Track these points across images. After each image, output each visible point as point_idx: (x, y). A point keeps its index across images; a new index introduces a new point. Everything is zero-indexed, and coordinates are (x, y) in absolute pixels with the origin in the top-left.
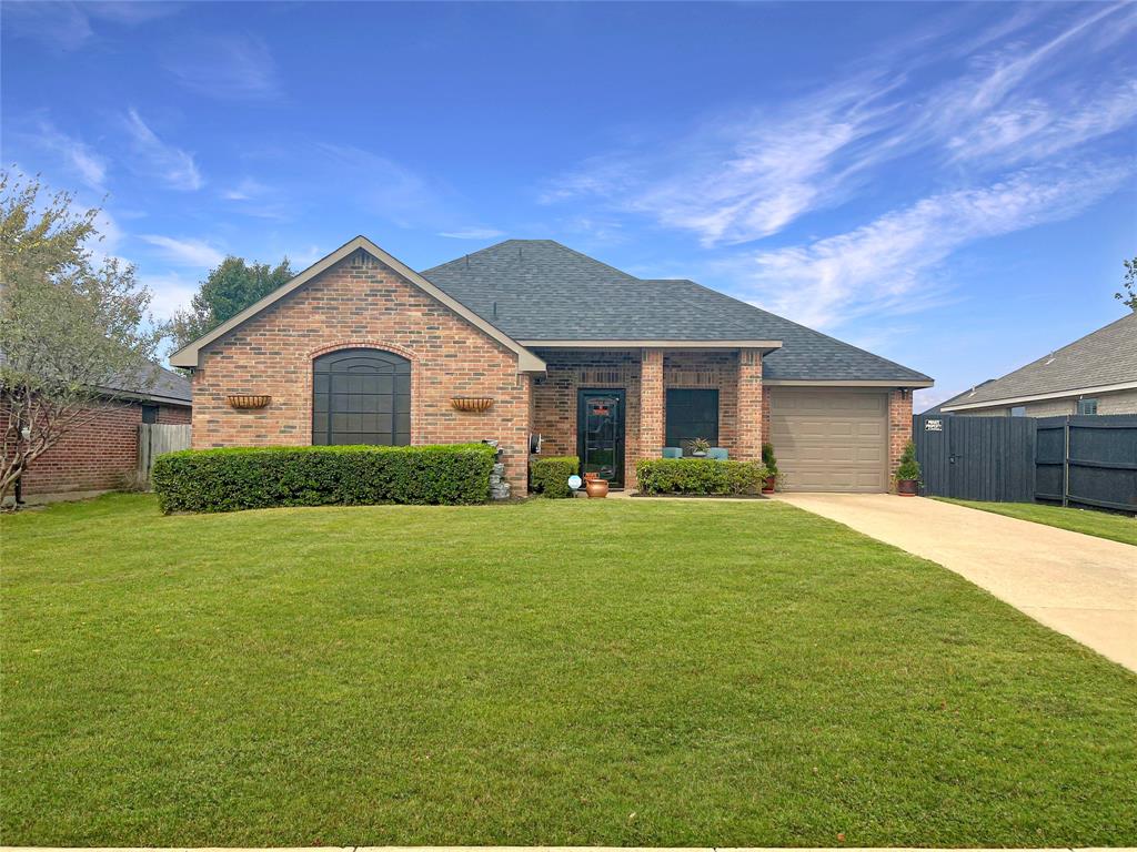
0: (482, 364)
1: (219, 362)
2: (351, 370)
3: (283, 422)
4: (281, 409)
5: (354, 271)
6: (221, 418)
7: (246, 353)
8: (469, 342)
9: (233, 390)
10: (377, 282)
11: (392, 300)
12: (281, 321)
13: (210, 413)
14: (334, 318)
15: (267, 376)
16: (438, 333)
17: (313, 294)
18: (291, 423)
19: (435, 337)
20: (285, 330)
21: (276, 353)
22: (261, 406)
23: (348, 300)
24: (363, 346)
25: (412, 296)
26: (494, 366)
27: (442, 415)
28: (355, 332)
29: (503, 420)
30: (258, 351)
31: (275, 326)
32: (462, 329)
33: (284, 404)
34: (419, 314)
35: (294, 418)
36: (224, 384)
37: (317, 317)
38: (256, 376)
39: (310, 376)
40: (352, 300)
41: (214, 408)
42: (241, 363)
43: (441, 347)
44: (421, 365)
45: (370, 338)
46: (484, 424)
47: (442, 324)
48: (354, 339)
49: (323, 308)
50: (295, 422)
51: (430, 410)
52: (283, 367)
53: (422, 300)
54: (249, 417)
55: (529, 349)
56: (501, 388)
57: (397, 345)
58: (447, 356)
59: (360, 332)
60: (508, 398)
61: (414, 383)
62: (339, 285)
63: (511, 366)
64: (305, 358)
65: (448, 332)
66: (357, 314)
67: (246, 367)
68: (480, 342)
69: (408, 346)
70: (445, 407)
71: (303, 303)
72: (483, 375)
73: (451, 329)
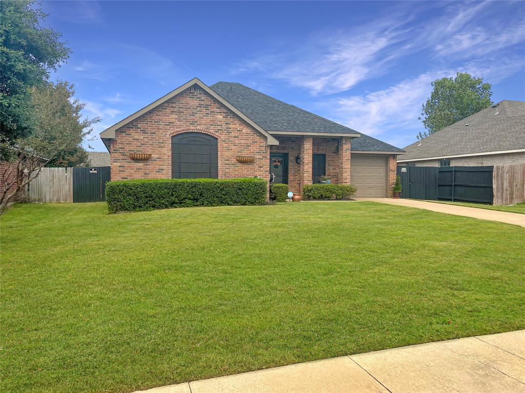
0: (250, 141)
1: (124, 137)
2: (189, 143)
3: (157, 167)
4: (157, 161)
5: (191, 94)
6: (126, 165)
7: (139, 133)
8: (244, 131)
9: (132, 151)
10: (201, 100)
11: (209, 110)
12: (155, 118)
13: (120, 162)
14: (181, 117)
15: (150, 145)
16: (230, 126)
17: (171, 105)
18: (161, 167)
19: (229, 128)
20: (158, 122)
21: (154, 133)
22: (146, 159)
23: (188, 108)
24: (196, 131)
25: (218, 108)
26: (255, 142)
27: (233, 164)
28: (192, 124)
29: (259, 167)
30: (144, 132)
31: (153, 119)
32: (241, 125)
33: (158, 158)
34: (221, 117)
35: (163, 165)
36: (127, 148)
37: (173, 116)
38: (144, 144)
39: (170, 145)
40: (190, 108)
41: (122, 160)
42: (136, 137)
43: (231, 133)
44: (223, 141)
45: (198, 127)
46: (251, 169)
47: (232, 122)
48: (192, 128)
49: (176, 112)
50: (164, 167)
51: (227, 162)
52: (157, 140)
53: (223, 110)
54: (141, 165)
55: (272, 135)
56: (258, 153)
57: (211, 131)
58: (234, 137)
59: (194, 124)
60: (261, 157)
61: (220, 149)
62: (183, 101)
63: (262, 142)
64: (168, 136)
65: (234, 126)
66: (193, 115)
67: (138, 140)
68: (249, 131)
69: (216, 132)
70: (234, 161)
71: (166, 109)
72: (250, 146)
73: (236, 124)
